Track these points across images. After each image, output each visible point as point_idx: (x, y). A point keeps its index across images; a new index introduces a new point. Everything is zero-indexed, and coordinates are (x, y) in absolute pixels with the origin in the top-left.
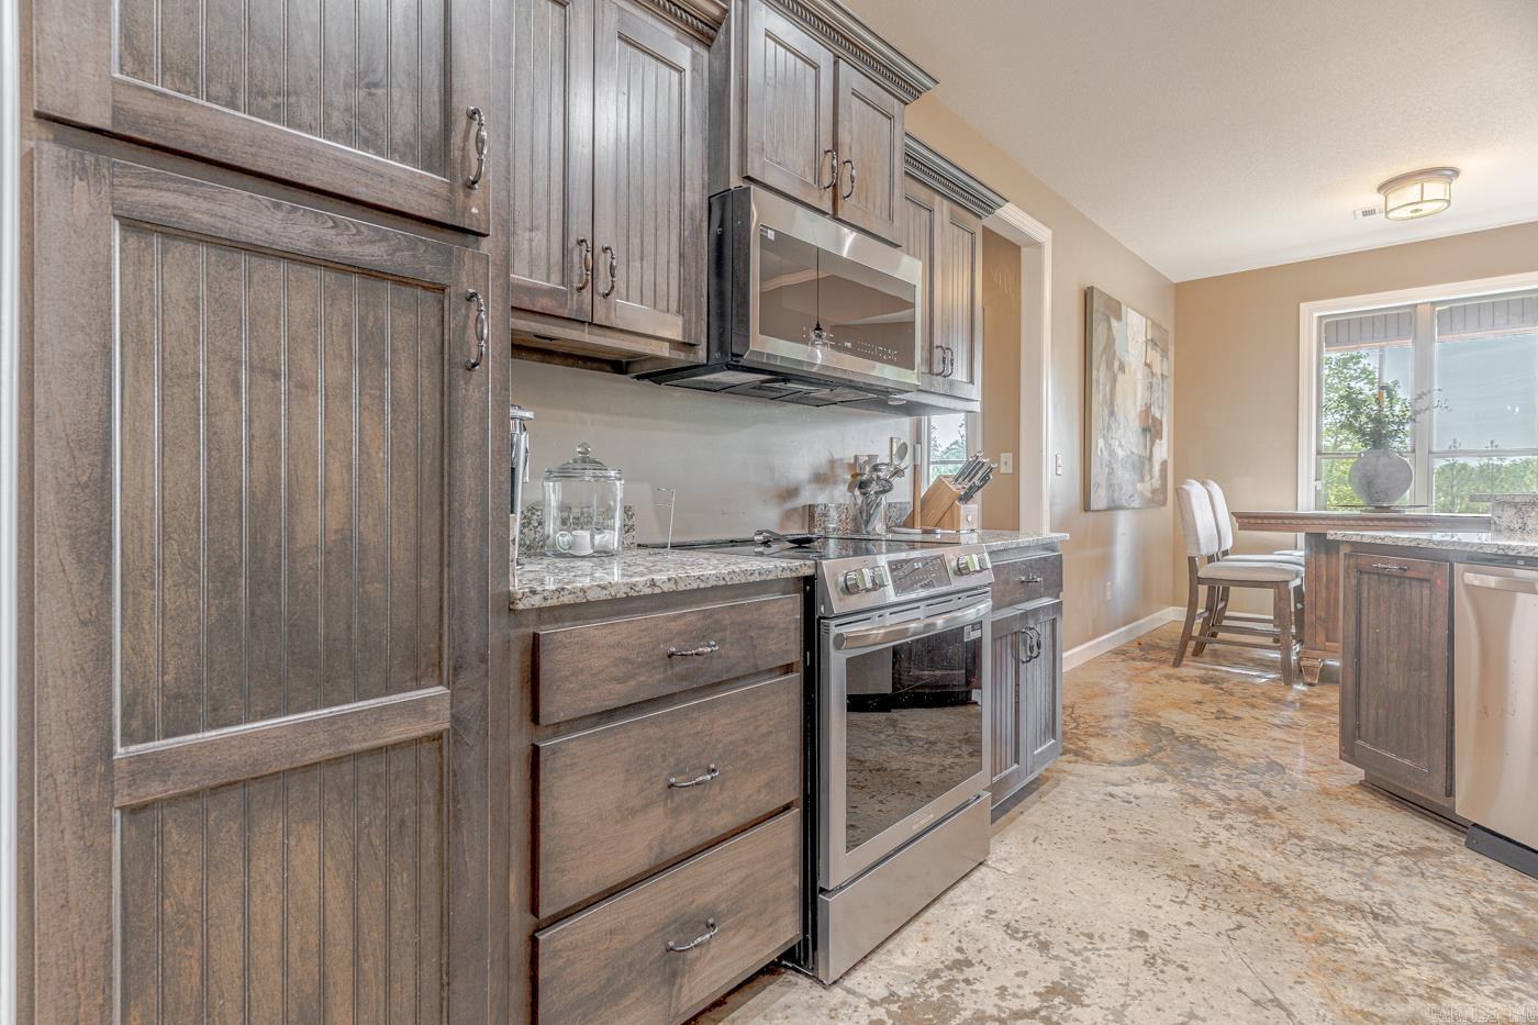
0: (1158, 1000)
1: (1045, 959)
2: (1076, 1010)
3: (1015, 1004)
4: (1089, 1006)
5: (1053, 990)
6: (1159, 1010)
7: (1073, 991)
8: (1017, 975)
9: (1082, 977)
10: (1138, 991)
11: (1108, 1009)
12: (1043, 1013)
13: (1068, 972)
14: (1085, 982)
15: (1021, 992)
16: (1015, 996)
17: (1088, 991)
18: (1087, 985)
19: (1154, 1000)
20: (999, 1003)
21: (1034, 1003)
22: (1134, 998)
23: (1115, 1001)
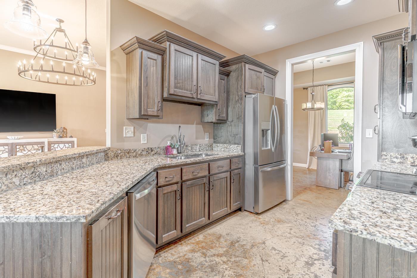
0: (288, 262)
1: (315, 273)
2: (307, 260)
3: (320, 262)
4: (304, 261)
5: (312, 265)
6: (289, 260)
7: (307, 264)
8: (321, 269)
9: (305, 268)
10: (292, 264)
11: (300, 260)
12: (313, 260)
13: (309, 269)
14: (305, 266)
15: (319, 264)
16: (320, 264)
17: (304, 264)
18: (304, 265)
19: (289, 262)
20: (323, 262)
21: (316, 262)
22: (294, 262)
23: (298, 262)
